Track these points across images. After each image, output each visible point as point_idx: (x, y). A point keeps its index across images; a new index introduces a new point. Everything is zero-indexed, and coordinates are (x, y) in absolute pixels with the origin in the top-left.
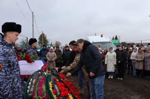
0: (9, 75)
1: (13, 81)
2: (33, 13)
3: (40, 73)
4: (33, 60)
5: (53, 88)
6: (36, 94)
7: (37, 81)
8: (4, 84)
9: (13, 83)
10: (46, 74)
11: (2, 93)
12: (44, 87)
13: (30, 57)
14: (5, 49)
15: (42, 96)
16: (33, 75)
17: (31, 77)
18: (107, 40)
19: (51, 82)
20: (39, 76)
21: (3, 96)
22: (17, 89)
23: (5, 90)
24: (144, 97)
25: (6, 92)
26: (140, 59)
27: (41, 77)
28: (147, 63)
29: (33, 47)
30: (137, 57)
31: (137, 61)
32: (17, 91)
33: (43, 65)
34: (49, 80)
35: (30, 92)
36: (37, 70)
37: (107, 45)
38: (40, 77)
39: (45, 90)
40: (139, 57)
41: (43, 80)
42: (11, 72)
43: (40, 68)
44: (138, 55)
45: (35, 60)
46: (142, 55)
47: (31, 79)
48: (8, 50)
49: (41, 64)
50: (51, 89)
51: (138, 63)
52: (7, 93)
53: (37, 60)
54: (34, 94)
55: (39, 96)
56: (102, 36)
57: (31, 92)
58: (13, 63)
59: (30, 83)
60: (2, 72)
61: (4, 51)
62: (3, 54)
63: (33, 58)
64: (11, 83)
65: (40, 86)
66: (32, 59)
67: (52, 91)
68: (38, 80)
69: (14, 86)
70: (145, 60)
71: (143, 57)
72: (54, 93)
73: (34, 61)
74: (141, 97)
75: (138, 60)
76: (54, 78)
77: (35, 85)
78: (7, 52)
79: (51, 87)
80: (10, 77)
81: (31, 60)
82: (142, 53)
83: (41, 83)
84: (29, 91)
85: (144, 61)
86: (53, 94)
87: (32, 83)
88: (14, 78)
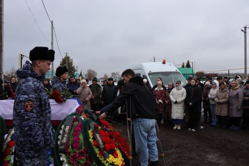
0: (40, 118)
1: (44, 125)
2: (52, 22)
3: (75, 117)
4: (65, 99)
5: (94, 138)
6: (70, 147)
7: (71, 129)
8: (35, 128)
9: (44, 128)
10: (83, 119)
11: (32, 140)
12: (81, 137)
13: (59, 95)
14: (36, 83)
15: (79, 148)
16: (65, 120)
17: (63, 124)
18: (173, 69)
19: (91, 130)
20: (73, 122)
21: (34, 144)
22: (49, 137)
23: (37, 137)
24: (225, 155)
25: (38, 138)
26: (223, 100)
27: (77, 123)
28: (232, 105)
29: (62, 79)
30: (217, 97)
31: (219, 103)
32: (49, 139)
33: (78, 105)
34: (88, 127)
35: (62, 144)
36: (70, 113)
37: (172, 77)
38: (75, 123)
39: (83, 141)
40: (221, 97)
41: (80, 127)
42: (42, 114)
43: (74, 110)
44: (219, 93)
45: (67, 98)
46: (226, 93)
47: (63, 126)
48: (38, 84)
49: (75, 105)
50: (91, 140)
51: (220, 106)
52: (38, 140)
53: (70, 98)
54: (67, 147)
55: (75, 149)
56: (164, 63)
57: (64, 144)
58: (45, 101)
59: (61, 132)
60: (33, 113)
61: (35, 85)
62: (34, 90)
63: (64, 96)
64: (42, 128)
65: (76, 135)
66: (62, 97)
67: (93, 143)
68: (72, 127)
69: (45, 132)
70: (230, 101)
71: (227, 97)
72: (95, 145)
73: (65, 101)
74: (220, 156)
75: (220, 101)
76: (95, 124)
77: (69, 134)
78: (38, 87)
79: (91, 136)
80: (41, 120)
81: (62, 99)
82: (225, 90)
83: (77, 131)
84: (61, 142)
85: (228, 103)
86: (94, 147)
87: (64, 131)
88: (46, 122)
